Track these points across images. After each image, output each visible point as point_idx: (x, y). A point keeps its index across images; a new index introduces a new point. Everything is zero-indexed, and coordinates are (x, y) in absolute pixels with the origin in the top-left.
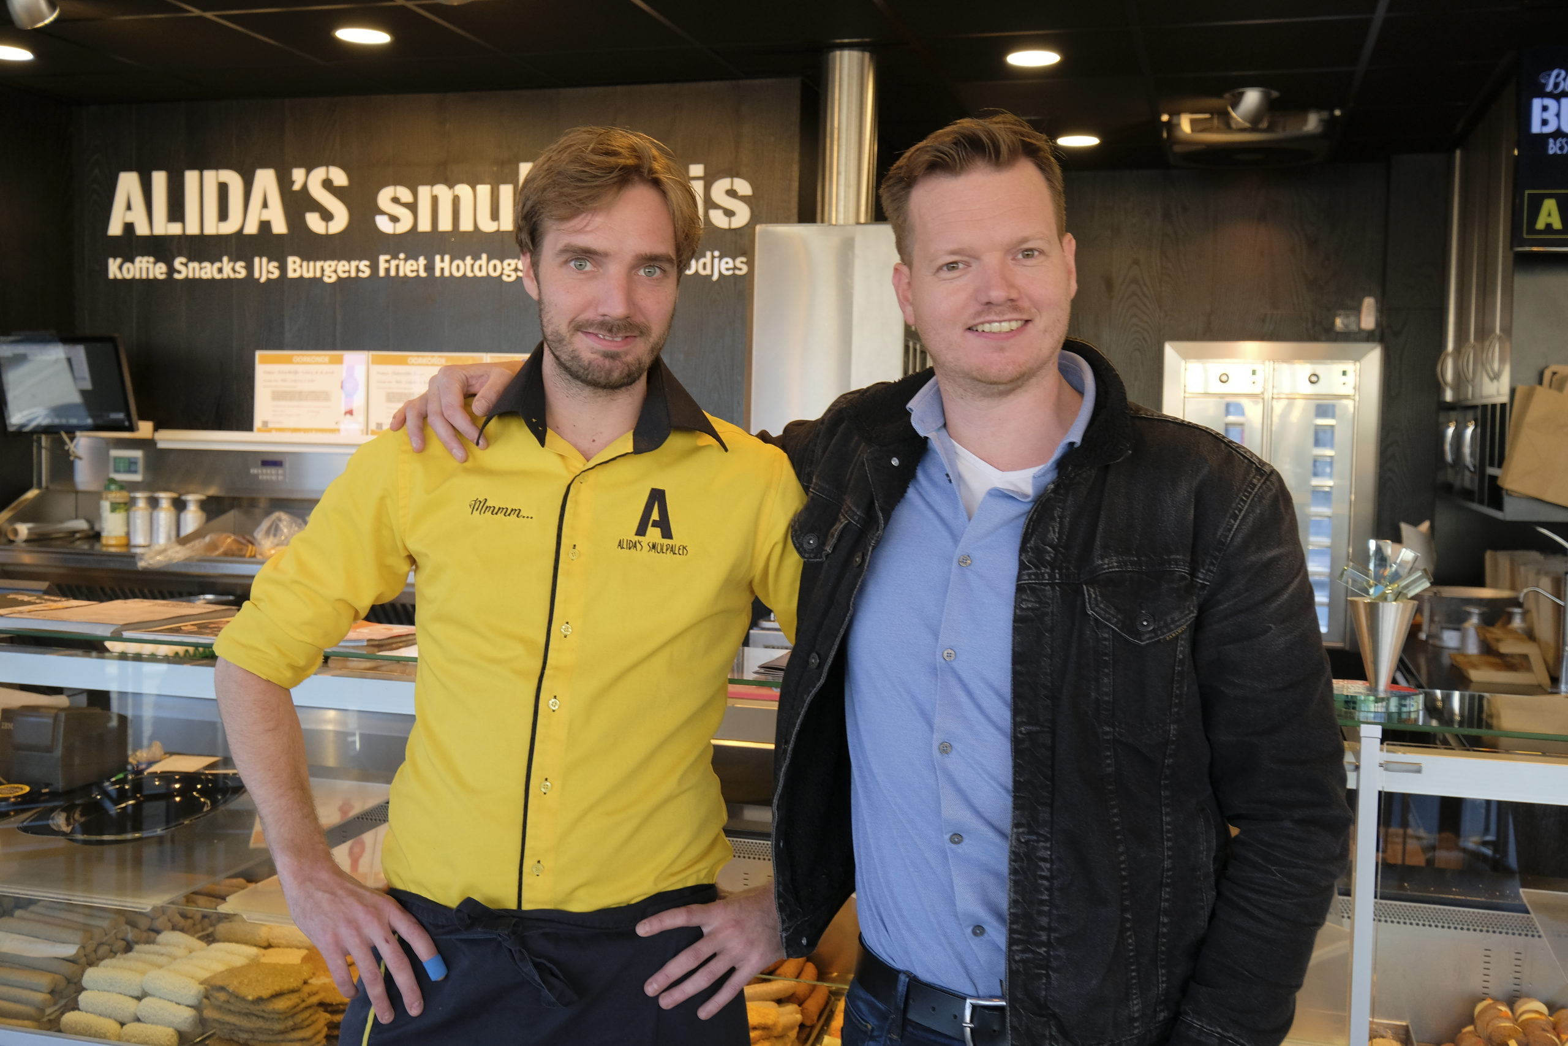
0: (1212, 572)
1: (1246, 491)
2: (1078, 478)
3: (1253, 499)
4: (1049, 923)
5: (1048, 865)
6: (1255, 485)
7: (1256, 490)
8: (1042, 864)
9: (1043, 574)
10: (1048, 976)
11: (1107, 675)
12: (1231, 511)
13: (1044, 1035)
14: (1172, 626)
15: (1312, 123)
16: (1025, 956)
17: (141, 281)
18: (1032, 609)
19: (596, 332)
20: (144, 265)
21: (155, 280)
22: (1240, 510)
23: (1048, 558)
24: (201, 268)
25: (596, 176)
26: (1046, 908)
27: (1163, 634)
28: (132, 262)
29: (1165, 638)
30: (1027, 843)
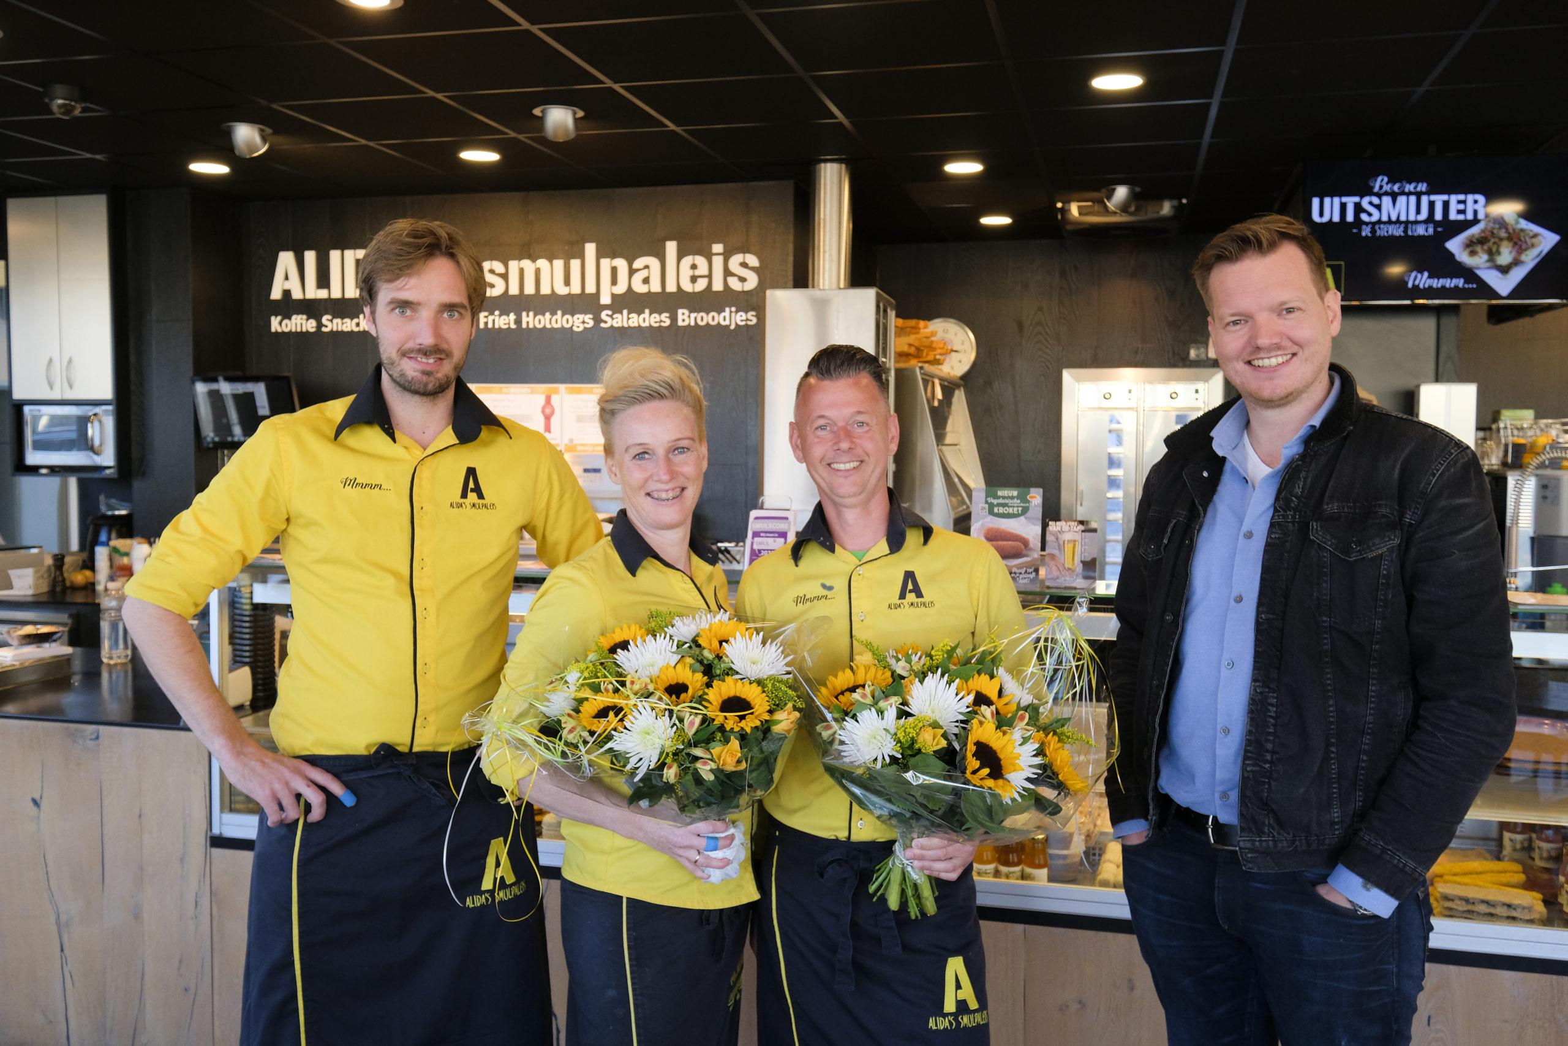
0: (1416, 514)
1: (1444, 457)
2: (1320, 451)
3: (1449, 462)
4: (1273, 748)
5: (1275, 709)
6: (1452, 454)
7: (1452, 456)
8: (1270, 708)
9: (1288, 516)
10: (1269, 783)
11: (1326, 582)
12: (1430, 471)
13: (1264, 823)
14: (1373, 548)
15: (1167, 208)
16: (1254, 768)
17: (296, 332)
18: (1278, 538)
19: (416, 356)
20: (299, 322)
21: (307, 332)
22: (1438, 470)
23: (1293, 505)
24: (343, 324)
25: (409, 252)
26: (1272, 738)
27: (1366, 553)
28: (290, 319)
29: (1367, 556)
30: (1261, 693)
